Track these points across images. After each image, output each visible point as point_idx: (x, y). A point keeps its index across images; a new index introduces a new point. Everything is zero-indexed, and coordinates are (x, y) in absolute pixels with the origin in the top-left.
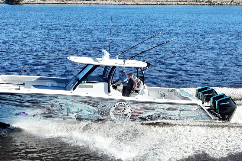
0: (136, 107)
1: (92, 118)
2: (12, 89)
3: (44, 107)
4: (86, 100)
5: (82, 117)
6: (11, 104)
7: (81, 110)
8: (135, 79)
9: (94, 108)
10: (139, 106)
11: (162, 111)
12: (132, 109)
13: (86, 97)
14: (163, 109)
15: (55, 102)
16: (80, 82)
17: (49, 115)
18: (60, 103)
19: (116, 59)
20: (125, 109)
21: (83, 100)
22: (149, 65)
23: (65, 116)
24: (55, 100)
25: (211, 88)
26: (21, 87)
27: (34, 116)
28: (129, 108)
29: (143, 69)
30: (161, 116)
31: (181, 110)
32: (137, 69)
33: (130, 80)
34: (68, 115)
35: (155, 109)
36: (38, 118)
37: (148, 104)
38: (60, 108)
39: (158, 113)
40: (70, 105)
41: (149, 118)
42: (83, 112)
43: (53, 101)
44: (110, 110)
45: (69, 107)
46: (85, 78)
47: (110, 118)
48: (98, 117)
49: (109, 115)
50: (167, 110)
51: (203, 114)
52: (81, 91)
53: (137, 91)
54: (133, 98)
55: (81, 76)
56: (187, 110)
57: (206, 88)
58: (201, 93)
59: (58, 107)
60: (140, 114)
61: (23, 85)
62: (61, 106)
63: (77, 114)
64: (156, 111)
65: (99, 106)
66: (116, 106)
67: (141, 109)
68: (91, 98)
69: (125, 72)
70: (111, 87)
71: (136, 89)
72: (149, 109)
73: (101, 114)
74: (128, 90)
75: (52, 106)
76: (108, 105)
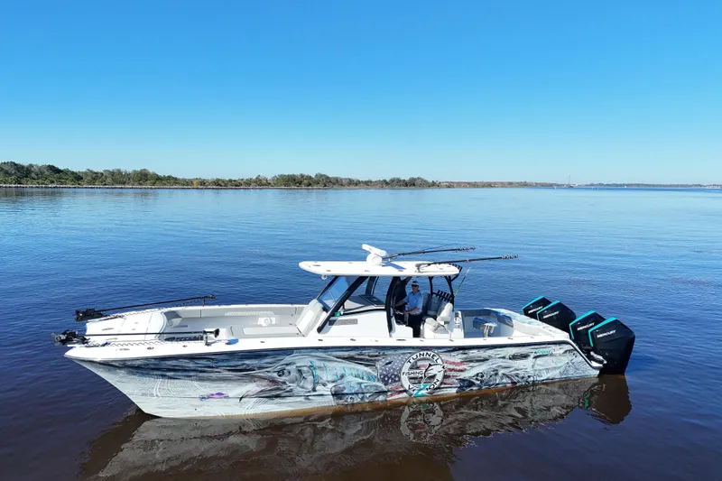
0: (452, 360)
1: (365, 391)
3: (264, 378)
4: (352, 353)
5: (345, 391)
6: (189, 378)
7: (342, 377)
9: (367, 369)
10: (457, 357)
11: (501, 362)
12: (445, 365)
13: (352, 348)
14: (504, 358)
15: (287, 365)
17: (274, 393)
18: (298, 365)
20: (430, 365)
21: (346, 354)
23: (309, 392)
24: (288, 359)
27: (241, 399)
28: (439, 361)
30: (500, 373)
31: (535, 357)
34: (314, 390)
35: (487, 360)
36: (252, 401)
37: (475, 351)
38: (298, 375)
39: (494, 366)
40: (320, 368)
41: (477, 379)
42: (345, 380)
43: (283, 362)
44: (400, 370)
45: (318, 372)
47: (402, 386)
48: (376, 386)
49: (399, 380)
50: (510, 359)
56: (546, 355)
59: (294, 374)
60: (459, 373)
62: (300, 371)
63: (334, 384)
64: (489, 362)
65: (379, 365)
66: (412, 361)
67: (461, 363)
68: (362, 350)
72: (478, 361)
73: (383, 380)
75: (281, 372)
76: (395, 357)
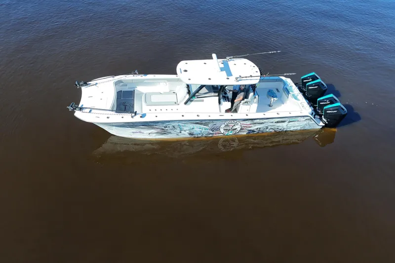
0: (245, 123)
1: (203, 133)
3: (157, 128)
4: (197, 122)
5: (194, 133)
9: (205, 127)
10: (248, 122)
11: (270, 124)
12: (242, 125)
14: (272, 122)
15: (168, 125)
17: (163, 133)
20: (234, 125)
27: (149, 134)
28: (239, 124)
30: (269, 128)
31: (289, 122)
34: (180, 132)
37: (258, 120)
39: (267, 125)
40: (183, 126)
41: (257, 130)
42: (195, 129)
44: (220, 127)
47: (220, 132)
48: (209, 132)
49: (219, 130)
50: (275, 123)
51: (311, 123)
56: (295, 121)
59: (171, 127)
60: (249, 128)
62: (174, 127)
63: (189, 131)
64: (264, 124)
65: (210, 125)
66: (226, 124)
67: (250, 124)
68: (202, 121)
72: (259, 124)
73: (212, 130)
75: (165, 127)
76: (218, 124)
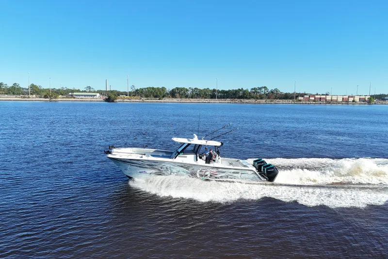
0: (213, 171)
2: (137, 157)
3: (156, 169)
4: (182, 165)
6: (137, 166)
7: (179, 171)
8: (214, 153)
9: (187, 170)
10: (215, 170)
11: (229, 174)
12: (211, 172)
13: (182, 163)
14: (230, 172)
15: (163, 166)
16: (179, 153)
17: (159, 173)
18: (166, 166)
19: (202, 139)
20: (206, 171)
21: (180, 165)
22: (222, 144)
24: (163, 164)
25: (263, 159)
26: (143, 156)
27: (150, 174)
28: (209, 171)
29: (219, 147)
30: (229, 177)
31: (242, 174)
32: (215, 146)
33: (210, 153)
34: (171, 174)
35: (225, 172)
36: (153, 175)
37: (221, 169)
39: (227, 175)
45: (172, 169)
46: (182, 151)
47: (197, 177)
49: (196, 175)
50: (232, 173)
51: (256, 176)
52: (179, 159)
53: (214, 161)
54: (212, 164)
55: (180, 150)
56: (245, 174)
57: (260, 160)
58: (256, 163)
59: (165, 169)
60: (215, 175)
61: (144, 154)
62: (167, 168)
65: (190, 169)
66: (200, 169)
67: (216, 172)
68: (185, 164)
69: (207, 148)
70: (198, 158)
71: (214, 159)
72: (221, 172)
73: (191, 174)
74: (209, 160)
75: (161, 168)
76: (195, 168)
